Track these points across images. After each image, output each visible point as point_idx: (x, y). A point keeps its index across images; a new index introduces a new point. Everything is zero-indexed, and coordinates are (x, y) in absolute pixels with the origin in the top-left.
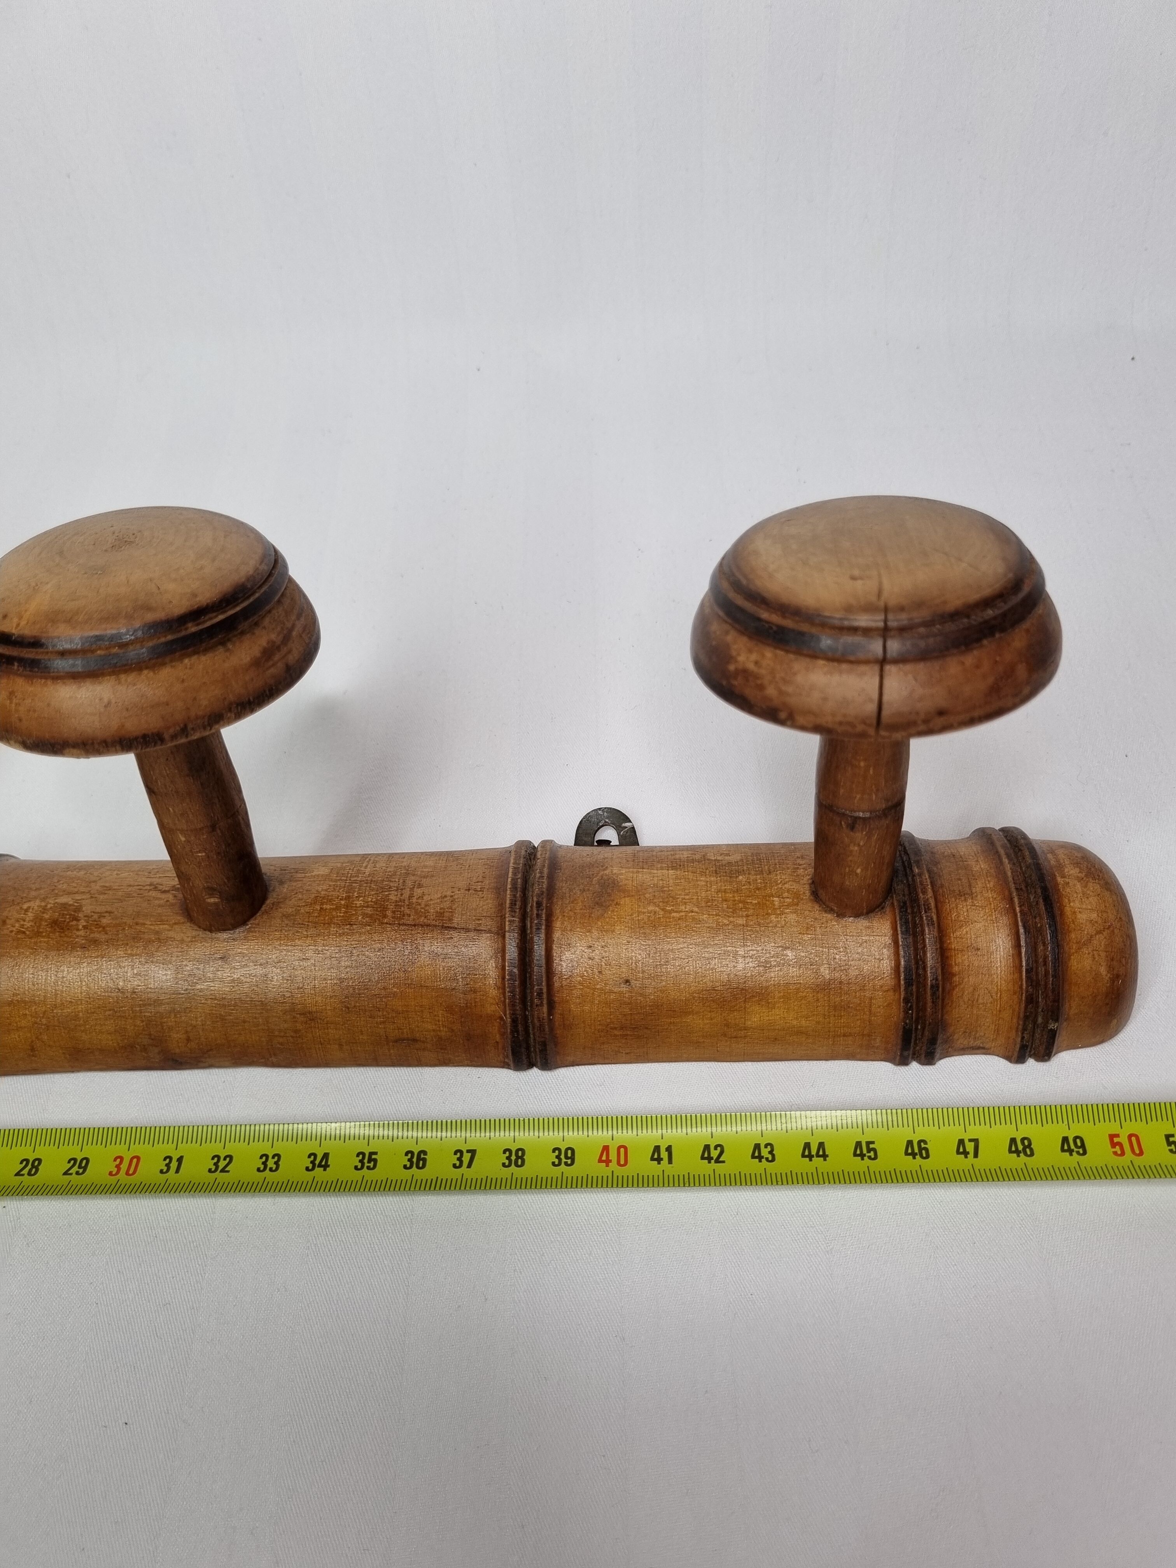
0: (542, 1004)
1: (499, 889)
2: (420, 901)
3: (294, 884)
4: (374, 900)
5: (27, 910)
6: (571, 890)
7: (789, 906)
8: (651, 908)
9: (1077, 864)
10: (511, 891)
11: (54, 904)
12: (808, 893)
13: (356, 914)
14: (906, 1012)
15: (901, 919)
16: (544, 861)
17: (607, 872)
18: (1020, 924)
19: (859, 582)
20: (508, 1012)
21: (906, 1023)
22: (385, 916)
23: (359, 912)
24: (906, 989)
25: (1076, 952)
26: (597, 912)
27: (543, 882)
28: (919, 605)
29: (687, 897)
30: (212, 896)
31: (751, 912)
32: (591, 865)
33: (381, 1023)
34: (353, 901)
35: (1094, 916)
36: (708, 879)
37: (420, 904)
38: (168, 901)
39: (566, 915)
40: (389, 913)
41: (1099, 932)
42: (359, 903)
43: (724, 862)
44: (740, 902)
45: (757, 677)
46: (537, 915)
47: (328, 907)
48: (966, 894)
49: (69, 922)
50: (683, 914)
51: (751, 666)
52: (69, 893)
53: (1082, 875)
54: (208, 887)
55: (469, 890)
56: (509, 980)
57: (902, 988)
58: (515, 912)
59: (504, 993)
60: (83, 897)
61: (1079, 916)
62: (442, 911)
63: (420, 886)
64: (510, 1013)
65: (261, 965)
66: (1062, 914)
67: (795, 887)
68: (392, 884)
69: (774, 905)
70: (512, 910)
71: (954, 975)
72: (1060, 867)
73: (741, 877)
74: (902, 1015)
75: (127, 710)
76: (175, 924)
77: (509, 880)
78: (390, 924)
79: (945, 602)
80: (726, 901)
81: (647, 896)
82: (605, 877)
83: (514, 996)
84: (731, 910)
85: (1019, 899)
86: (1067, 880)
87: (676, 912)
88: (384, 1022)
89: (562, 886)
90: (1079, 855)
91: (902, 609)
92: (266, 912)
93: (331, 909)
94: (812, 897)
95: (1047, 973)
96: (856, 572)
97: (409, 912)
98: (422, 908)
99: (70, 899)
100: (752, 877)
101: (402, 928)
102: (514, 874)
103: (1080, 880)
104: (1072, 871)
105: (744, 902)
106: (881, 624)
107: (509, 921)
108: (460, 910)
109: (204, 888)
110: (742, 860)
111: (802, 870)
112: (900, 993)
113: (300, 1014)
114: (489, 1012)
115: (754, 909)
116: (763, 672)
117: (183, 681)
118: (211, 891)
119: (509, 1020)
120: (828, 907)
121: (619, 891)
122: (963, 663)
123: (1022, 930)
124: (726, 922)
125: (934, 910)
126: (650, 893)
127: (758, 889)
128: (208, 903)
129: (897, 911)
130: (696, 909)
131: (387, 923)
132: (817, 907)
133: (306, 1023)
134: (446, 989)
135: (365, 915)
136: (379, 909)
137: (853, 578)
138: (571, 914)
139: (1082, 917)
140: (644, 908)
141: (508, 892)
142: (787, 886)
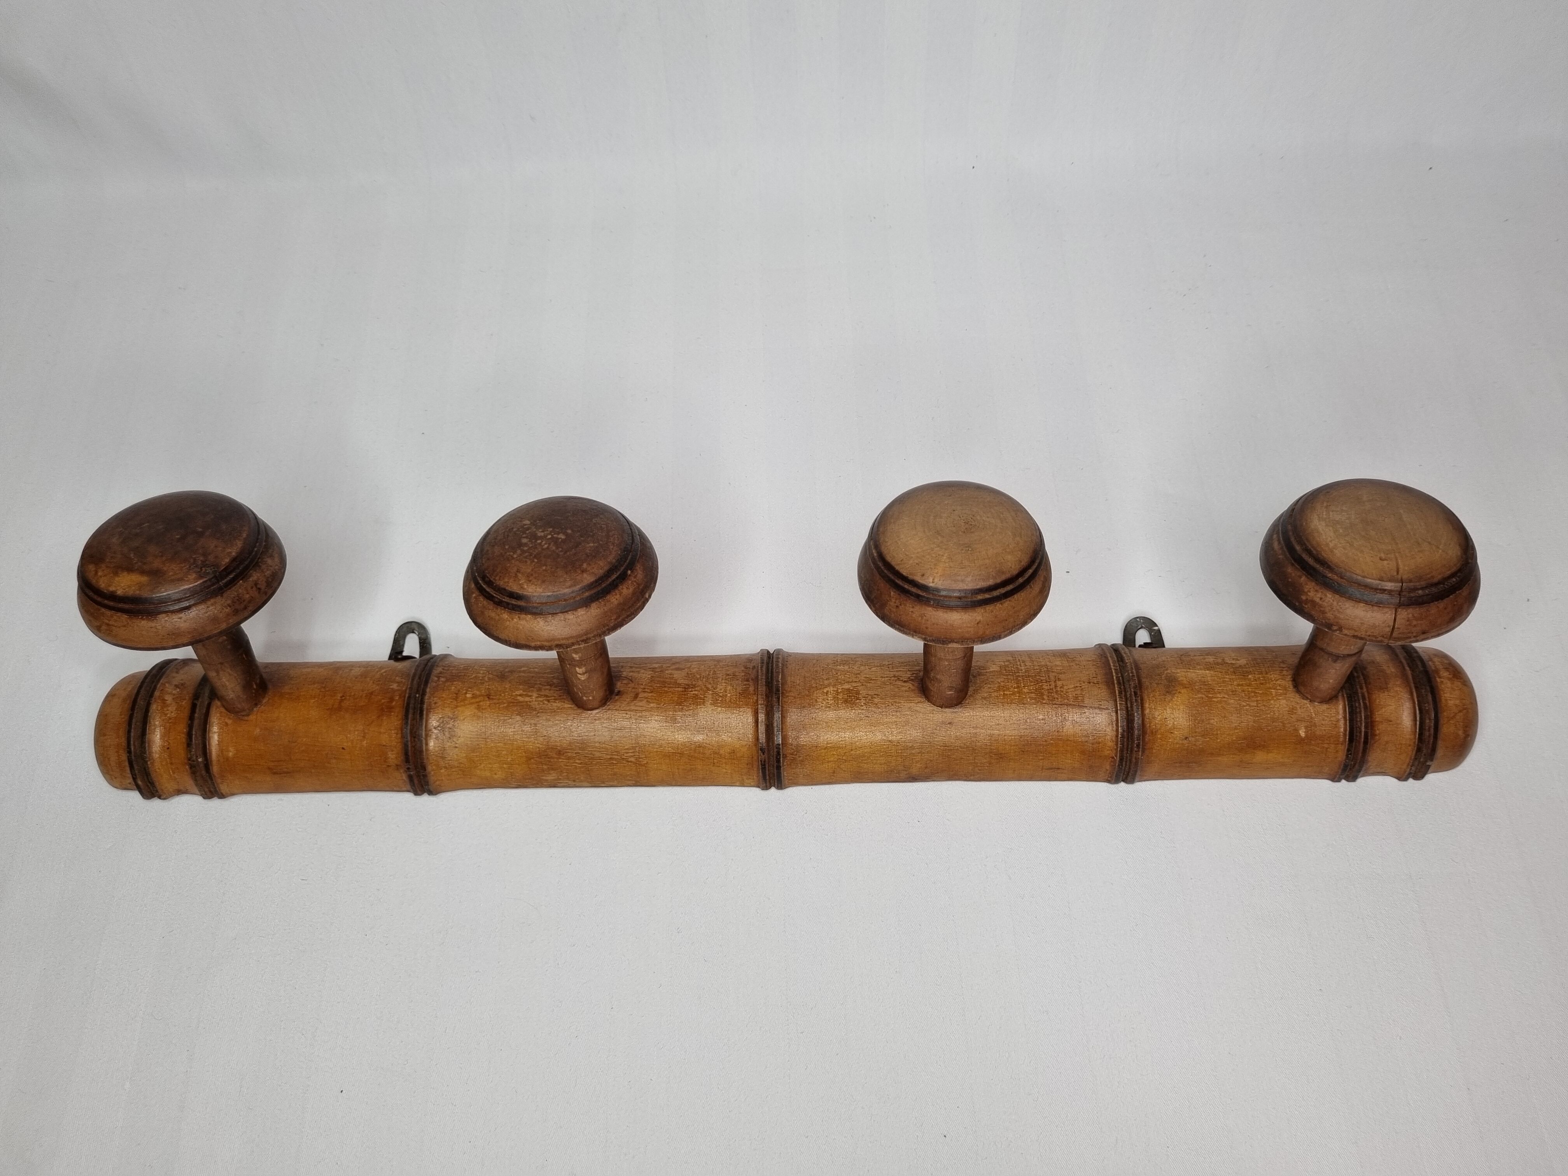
0: (1139, 751)
1: (1109, 682)
2: (1062, 689)
3: (983, 677)
4: (1034, 689)
5: (827, 693)
6: (1151, 684)
7: (1281, 695)
8: (1200, 696)
9: (1447, 669)
10: (1118, 685)
11: (842, 689)
12: (1291, 687)
13: (1026, 698)
14: (1347, 756)
15: (1348, 704)
16: (1132, 666)
17: (1169, 671)
18: (1417, 708)
19: (1385, 562)
20: (1118, 755)
21: (1346, 762)
22: (1043, 699)
23: (1028, 696)
24: (1349, 744)
25: (1447, 723)
26: (1168, 697)
27: (1135, 679)
28: (1420, 578)
29: (1220, 688)
30: (950, 690)
31: (1259, 698)
32: (1158, 666)
33: (1041, 759)
34: (1022, 689)
35: (1457, 702)
36: (1231, 677)
37: (1062, 692)
38: (910, 688)
39: (1151, 699)
40: (1045, 697)
41: (1460, 711)
42: (1025, 690)
43: (1237, 665)
44: (1252, 692)
45: (1321, 606)
46: (1136, 700)
47: (1008, 693)
48: (1384, 688)
49: (854, 701)
50: (1219, 699)
51: (1318, 600)
52: (848, 682)
53: (1451, 676)
54: (950, 687)
55: (1090, 683)
56: (1120, 737)
57: (1347, 743)
58: (1122, 698)
59: (1117, 745)
60: (858, 685)
61: (1449, 702)
62: (1077, 696)
63: (1059, 679)
64: (1119, 756)
65: (973, 727)
66: (1440, 701)
67: (1283, 682)
68: (1042, 678)
69: (1272, 694)
70: (1121, 698)
71: (1376, 735)
72: (1437, 671)
73: (1250, 676)
74: (1344, 757)
75: (988, 625)
76: (919, 702)
77: (1115, 677)
78: (1047, 704)
79: (1433, 577)
80: (1244, 691)
81: (1196, 687)
82: (1169, 675)
83: (1123, 746)
84: (1247, 697)
85: (1417, 693)
86: (1442, 680)
87: (1215, 698)
88: (1043, 759)
89: (1146, 682)
90: (1447, 662)
91: (1410, 581)
92: (971, 696)
93: (1009, 694)
94: (1294, 690)
95: (1429, 736)
96: (1383, 555)
97: (1057, 697)
98: (1064, 694)
99: (850, 686)
100: (1257, 676)
101: (1054, 706)
102: (1117, 673)
103: (1449, 679)
104: (1445, 674)
105: (1255, 692)
106: (1399, 589)
107: (1120, 704)
108: (1088, 695)
109: (948, 687)
110: (1247, 664)
111: (1285, 672)
112: (1345, 746)
113: (995, 755)
114: (1106, 754)
115: (1260, 697)
116: (1325, 604)
117: (1014, 608)
118: (951, 688)
119: (1118, 759)
120: (1304, 696)
121: (1179, 684)
122: (1438, 607)
123: (1418, 712)
124: (1245, 704)
125: (1367, 699)
126: (1198, 686)
127: (1262, 684)
128: (947, 694)
129: (1346, 699)
130: (1226, 696)
131: (1045, 703)
132: (1297, 695)
133: (997, 759)
134: (1082, 742)
135: (1031, 698)
136: (1039, 695)
137: (1381, 559)
138: (1154, 699)
139: (1451, 703)
140: (1196, 695)
141: (1116, 686)
142: (1278, 682)
